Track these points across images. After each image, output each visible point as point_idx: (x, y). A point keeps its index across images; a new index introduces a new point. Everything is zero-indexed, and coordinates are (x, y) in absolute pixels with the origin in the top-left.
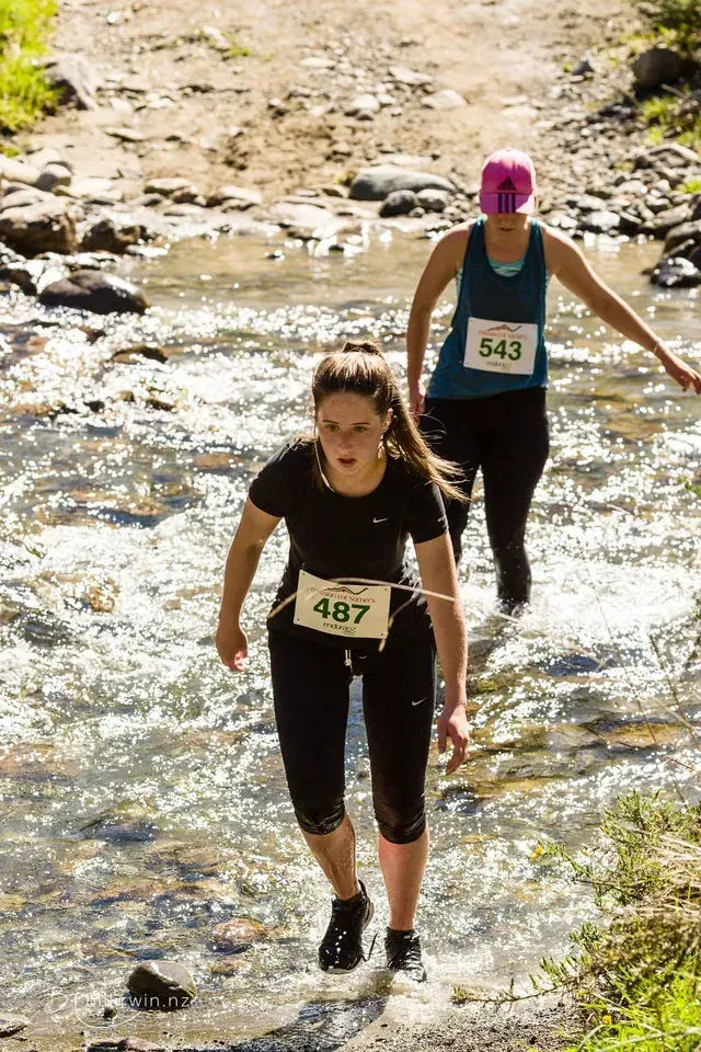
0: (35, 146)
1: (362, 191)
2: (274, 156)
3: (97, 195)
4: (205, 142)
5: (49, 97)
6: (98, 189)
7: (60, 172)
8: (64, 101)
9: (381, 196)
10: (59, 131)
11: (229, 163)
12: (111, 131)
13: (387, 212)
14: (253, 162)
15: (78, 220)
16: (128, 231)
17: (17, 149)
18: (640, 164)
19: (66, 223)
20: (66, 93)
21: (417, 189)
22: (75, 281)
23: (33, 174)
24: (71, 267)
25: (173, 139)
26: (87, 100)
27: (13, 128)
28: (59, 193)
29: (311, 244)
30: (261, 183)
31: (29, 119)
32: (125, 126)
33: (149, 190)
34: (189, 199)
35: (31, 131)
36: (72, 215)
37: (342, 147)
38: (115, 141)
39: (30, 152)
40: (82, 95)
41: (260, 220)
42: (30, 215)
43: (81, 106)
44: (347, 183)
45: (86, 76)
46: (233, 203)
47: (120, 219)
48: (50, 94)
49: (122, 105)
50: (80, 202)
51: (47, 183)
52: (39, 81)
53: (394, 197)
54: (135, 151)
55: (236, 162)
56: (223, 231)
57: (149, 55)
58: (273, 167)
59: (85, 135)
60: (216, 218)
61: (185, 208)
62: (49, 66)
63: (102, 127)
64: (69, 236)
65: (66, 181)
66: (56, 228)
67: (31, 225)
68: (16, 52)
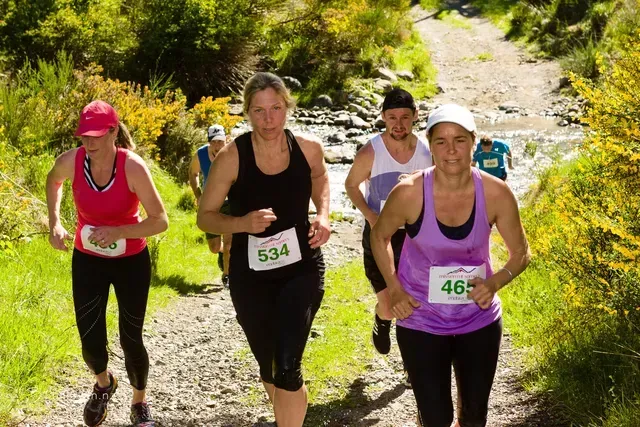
0: (434, 101)
5: (437, 91)
9: (505, 109)
10: (439, 97)
12: (450, 97)
14: (479, 104)
18: (559, 102)
20: (440, 89)
21: (513, 108)
26: (445, 91)
27: (430, 97)
29: (491, 119)
30: (481, 107)
31: (433, 95)
32: (453, 96)
35: (433, 98)
37: (498, 100)
38: (451, 99)
40: (443, 90)
43: (443, 92)
44: (499, 107)
45: (444, 86)
49: (452, 92)
52: (435, 87)
53: (508, 109)
57: (457, 81)
59: (444, 98)
62: (437, 84)
63: (448, 96)
68: (429, 81)
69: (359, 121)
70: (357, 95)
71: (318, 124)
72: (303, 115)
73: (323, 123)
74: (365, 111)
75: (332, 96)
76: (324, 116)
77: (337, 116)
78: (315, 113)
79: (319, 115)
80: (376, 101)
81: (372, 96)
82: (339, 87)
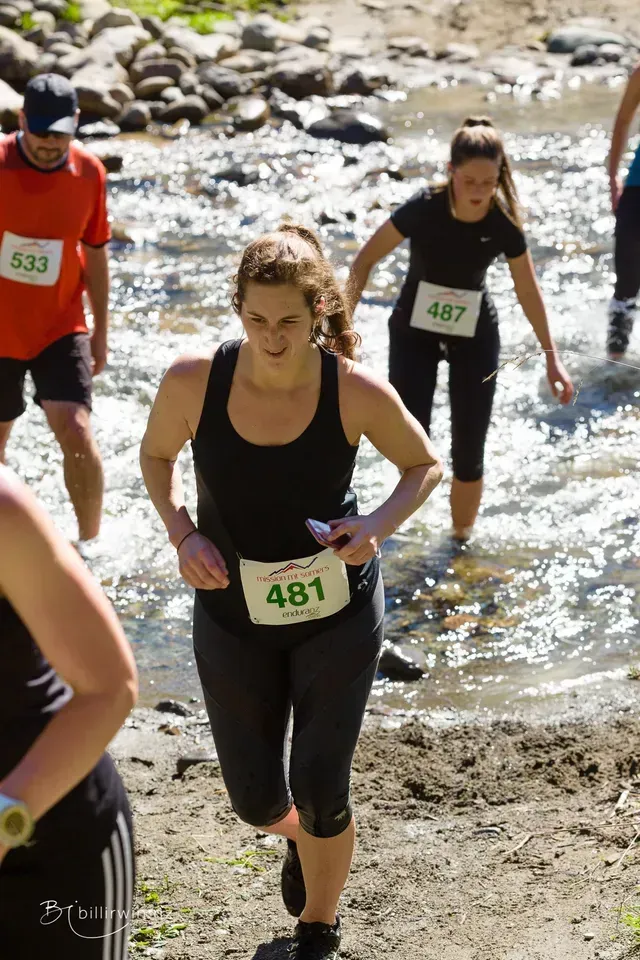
1: (556, 47)
2: (488, 20)
3: (351, 51)
4: (435, 10)
6: (352, 46)
7: (322, 34)
9: (570, 50)
11: (453, 25)
13: (576, 63)
14: (472, 24)
15: (336, 71)
16: (375, 79)
17: (289, 17)
19: (326, 74)
21: (599, 44)
22: (334, 118)
23: (302, 35)
24: (332, 108)
25: (409, 7)
28: (321, 50)
29: (516, 88)
30: (478, 41)
33: (391, 47)
34: (421, 53)
36: (330, 66)
37: (541, 12)
38: (364, 10)
39: (298, 18)
41: (477, 69)
42: (298, 68)
44: (545, 40)
46: (457, 57)
47: (369, 70)
50: (337, 57)
51: (312, 42)
53: (581, 51)
54: (380, 16)
55: (458, 24)
56: (450, 78)
58: (487, 28)
60: (443, 68)
61: (419, 61)
64: (328, 84)
65: (326, 41)
66: (319, 77)
67: (301, 76)
80: (74, 12)
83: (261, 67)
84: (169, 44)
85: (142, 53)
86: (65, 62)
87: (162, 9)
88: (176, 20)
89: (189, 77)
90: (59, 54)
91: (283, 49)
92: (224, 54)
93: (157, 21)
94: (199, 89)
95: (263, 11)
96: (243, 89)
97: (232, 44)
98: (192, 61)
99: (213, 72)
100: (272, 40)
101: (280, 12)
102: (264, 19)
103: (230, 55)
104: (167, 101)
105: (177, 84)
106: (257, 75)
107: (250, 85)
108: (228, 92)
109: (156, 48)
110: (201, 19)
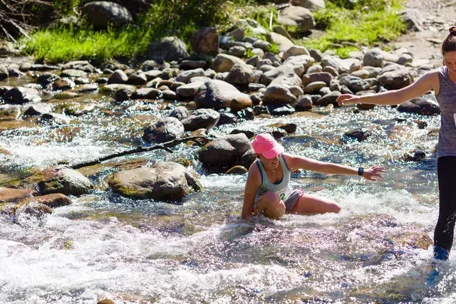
0: (398, 47)
3: (423, 66)
5: (403, 27)
6: (423, 63)
7: (408, 57)
8: (409, 28)
10: (407, 40)
12: (429, 39)
15: (415, 77)
17: (390, 48)
19: (409, 77)
20: (410, 25)
23: (396, 58)
26: (419, 27)
27: (388, 39)
28: (407, 66)
31: (395, 36)
32: (435, 37)
35: (396, 41)
36: (412, 74)
38: (430, 43)
39: (395, 49)
40: (417, 25)
42: (394, 75)
43: (417, 30)
45: (419, 18)
48: (403, 25)
49: (433, 29)
50: (416, 69)
51: (402, 61)
52: (399, 20)
54: (438, 47)
57: (445, 9)
59: (418, 42)
62: (403, 14)
63: (425, 38)
65: (410, 61)
66: (405, 79)
67: (395, 78)
68: (389, 8)
69: (227, 91)
70: (239, 36)
71: (141, 97)
72: (116, 79)
73: (152, 96)
74: (247, 69)
75: (188, 38)
76: (159, 80)
77: (187, 80)
78: (142, 75)
79: (150, 78)
80: (275, 48)
81: (269, 38)
82: (208, 20)
83: (374, 75)
84: (324, 63)
85: (310, 69)
86: (267, 74)
87: (321, 46)
88: (329, 51)
89: (335, 81)
90: (264, 70)
91: (386, 65)
92: (354, 68)
93: (319, 52)
94: (340, 87)
95: (377, 46)
96: (364, 87)
97: (358, 63)
98: (337, 73)
99: (347, 78)
100: (380, 60)
101: (386, 46)
102: (377, 50)
103: (357, 69)
104: (322, 94)
105: (328, 85)
106: (371, 79)
107: (368, 84)
108: (355, 89)
109: (318, 66)
110: (342, 50)
